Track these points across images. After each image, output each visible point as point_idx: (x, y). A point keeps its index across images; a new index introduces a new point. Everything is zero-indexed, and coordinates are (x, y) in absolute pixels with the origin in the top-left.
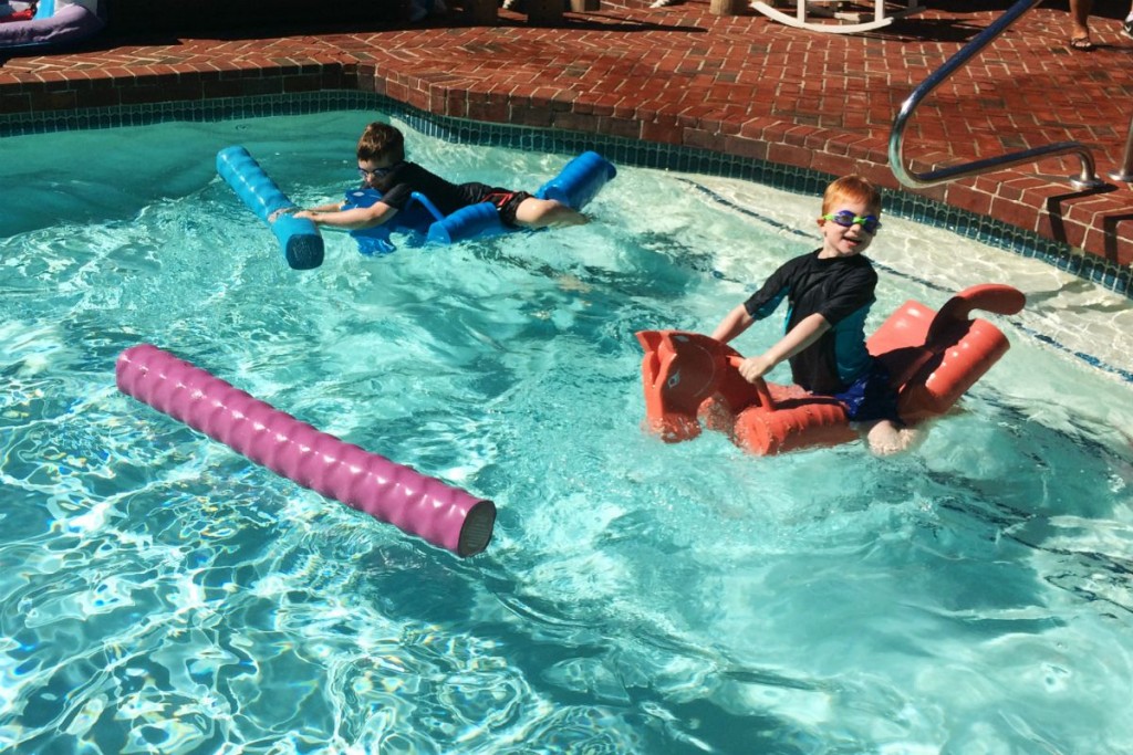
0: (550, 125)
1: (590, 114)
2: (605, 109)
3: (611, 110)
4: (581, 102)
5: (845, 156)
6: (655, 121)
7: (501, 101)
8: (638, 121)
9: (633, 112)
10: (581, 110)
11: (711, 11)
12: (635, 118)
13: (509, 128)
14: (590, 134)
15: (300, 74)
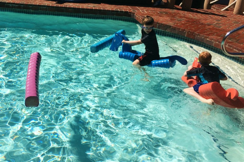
0: (166, 30)
1: (175, 29)
2: (178, 28)
3: (180, 29)
4: (173, 26)
5: (231, 48)
6: (189, 33)
7: (156, 23)
8: (185, 32)
9: (185, 30)
10: (173, 28)
11: (233, 13)
12: (185, 31)
13: (157, 30)
14: (175, 34)
15: (119, 13)
